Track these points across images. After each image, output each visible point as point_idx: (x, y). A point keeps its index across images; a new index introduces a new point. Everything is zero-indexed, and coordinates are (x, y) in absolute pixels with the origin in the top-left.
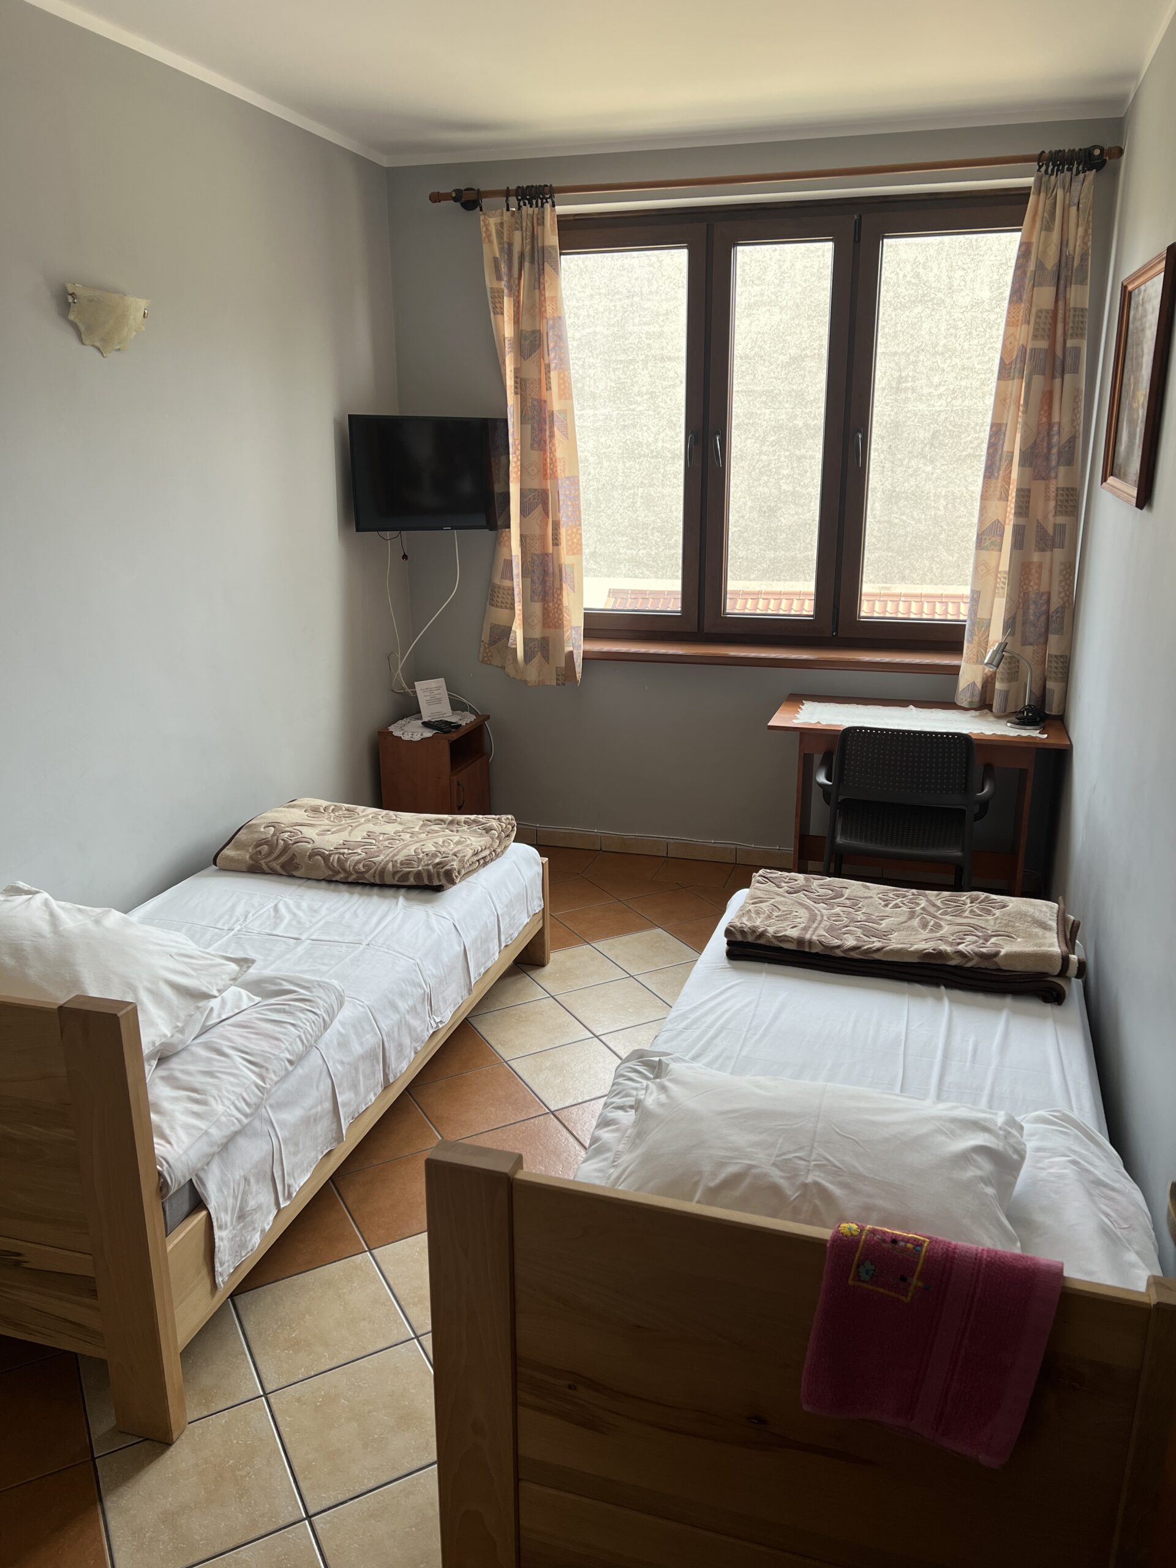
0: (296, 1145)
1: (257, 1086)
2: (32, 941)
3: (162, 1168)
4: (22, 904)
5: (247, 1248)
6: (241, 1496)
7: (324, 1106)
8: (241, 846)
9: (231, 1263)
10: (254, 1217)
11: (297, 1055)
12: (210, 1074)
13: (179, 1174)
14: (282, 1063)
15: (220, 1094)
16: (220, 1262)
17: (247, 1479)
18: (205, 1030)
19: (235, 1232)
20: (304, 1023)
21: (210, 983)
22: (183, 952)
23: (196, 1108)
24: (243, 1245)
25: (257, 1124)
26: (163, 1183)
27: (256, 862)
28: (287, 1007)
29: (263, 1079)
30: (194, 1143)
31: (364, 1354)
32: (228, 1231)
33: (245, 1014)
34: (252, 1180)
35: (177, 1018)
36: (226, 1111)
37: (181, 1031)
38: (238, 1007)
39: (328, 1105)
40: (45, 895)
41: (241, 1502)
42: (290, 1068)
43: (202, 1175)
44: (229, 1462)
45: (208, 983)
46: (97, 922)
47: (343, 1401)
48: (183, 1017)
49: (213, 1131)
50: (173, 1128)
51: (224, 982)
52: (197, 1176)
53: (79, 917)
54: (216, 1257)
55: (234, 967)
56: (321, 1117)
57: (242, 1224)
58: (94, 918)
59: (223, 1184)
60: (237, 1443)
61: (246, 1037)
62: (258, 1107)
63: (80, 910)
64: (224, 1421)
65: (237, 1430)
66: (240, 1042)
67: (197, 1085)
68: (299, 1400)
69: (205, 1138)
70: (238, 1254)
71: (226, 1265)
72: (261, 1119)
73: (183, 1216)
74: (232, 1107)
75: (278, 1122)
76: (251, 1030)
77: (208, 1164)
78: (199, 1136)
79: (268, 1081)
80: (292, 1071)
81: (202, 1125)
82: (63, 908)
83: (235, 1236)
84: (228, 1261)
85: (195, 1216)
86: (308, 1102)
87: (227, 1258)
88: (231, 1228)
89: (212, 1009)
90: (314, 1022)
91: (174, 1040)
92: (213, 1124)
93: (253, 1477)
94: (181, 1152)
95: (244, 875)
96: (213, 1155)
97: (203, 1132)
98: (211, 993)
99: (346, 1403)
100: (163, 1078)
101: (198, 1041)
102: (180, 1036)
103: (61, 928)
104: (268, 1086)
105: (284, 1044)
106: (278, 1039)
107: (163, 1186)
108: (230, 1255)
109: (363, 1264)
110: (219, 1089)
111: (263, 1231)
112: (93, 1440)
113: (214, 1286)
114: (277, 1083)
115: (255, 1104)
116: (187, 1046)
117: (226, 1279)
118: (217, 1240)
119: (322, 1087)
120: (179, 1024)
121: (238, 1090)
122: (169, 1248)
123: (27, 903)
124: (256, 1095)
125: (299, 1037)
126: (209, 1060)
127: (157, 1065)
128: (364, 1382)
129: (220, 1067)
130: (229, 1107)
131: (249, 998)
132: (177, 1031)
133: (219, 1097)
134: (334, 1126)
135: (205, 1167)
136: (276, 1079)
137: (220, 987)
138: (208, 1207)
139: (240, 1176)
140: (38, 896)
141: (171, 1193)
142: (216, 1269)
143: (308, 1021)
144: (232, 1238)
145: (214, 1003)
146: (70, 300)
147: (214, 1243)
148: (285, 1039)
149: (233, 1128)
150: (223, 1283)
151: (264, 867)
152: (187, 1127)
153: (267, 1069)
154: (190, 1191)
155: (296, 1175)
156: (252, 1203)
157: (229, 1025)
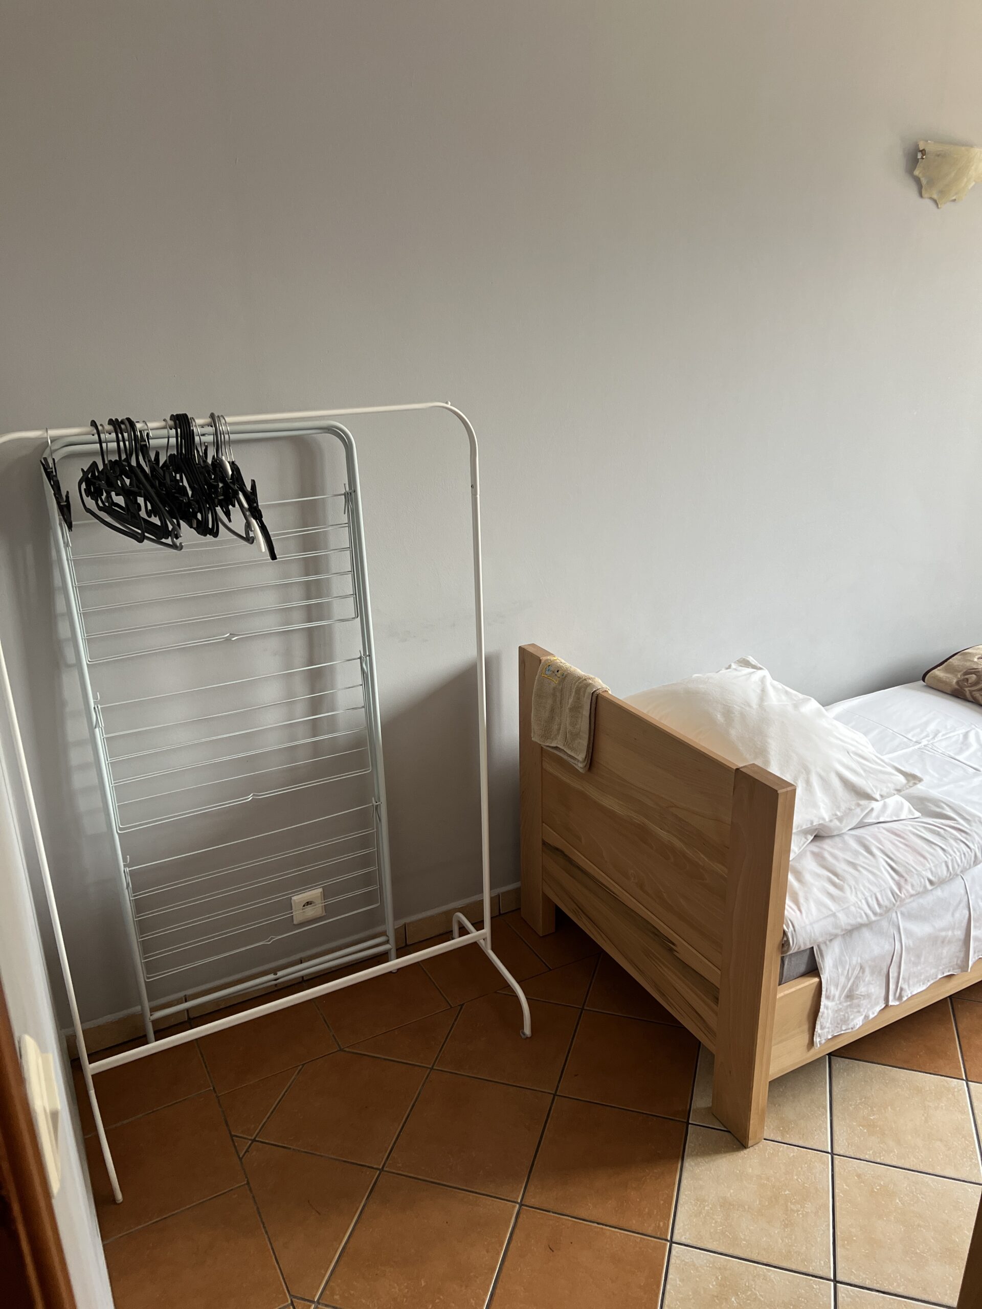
0: (918, 957)
1: (893, 893)
2: (741, 707)
3: (788, 929)
4: (745, 675)
5: (848, 1024)
6: (786, 1226)
7: (956, 933)
8: (952, 670)
9: (830, 1030)
10: (862, 1002)
11: (939, 878)
12: (854, 865)
13: (801, 941)
14: (922, 880)
15: (857, 886)
16: (821, 1026)
17: (796, 1215)
18: (861, 825)
19: (840, 1007)
20: (954, 852)
21: (876, 787)
22: (860, 752)
23: (832, 889)
24: (845, 1021)
25: (885, 924)
26: (785, 941)
27: (961, 688)
28: (942, 831)
29: (900, 888)
30: (821, 919)
31: (930, 1171)
32: (834, 1003)
33: (901, 824)
34: (867, 970)
35: (838, 808)
36: (857, 902)
37: (840, 819)
38: (897, 815)
39: (960, 934)
40: (765, 672)
41: (784, 1231)
42: (929, 887)
43: (823, 947)
44: (785, 1191)
45: (873, 785)
46: (796, 706)
47: (898, 1201)
48: (844, 808)
49: (841, 916)
50: (807, 899)
51: (888, 790)
52: (819, 946)
53: (784, 697)
54: (818, 1019)
55: (902, 779)
56: (950, 942)
57: (849, 1003)
58: (795, 702)
59: (839, 962)
60: (797, 1180)
61: (894, 844)
62: (888, 910)
63: (787, 693)
64: (792, 1154)
65: (800, 1169)
66: (889, 847)
67: (839, 871)
68: (859, 1176)
69: (831, 919)
70: (839, 1026)
71: (826, 1030)
72: (890, 921)
73: (798, 975)
74: (863, 901)
75: (905, 929)
76: (902, 840)
77: (831, 940)
78: (827, 915)
79: (904, 891)
80: (931, 890)
81: (833, 906)
82: (774, 687)
83: (840, 1010)
84: (828, 1028)
85: (809, 978)
86: (939, 924)
87: (828, 1025)
88: (838, 1002)
89: (872, 809)
90: (964, 854)
91: (832, 825)
92: (843, 910)
93: (801, 1216)
94: (807, 922)
95: (946, 696)
96: (836, 936)
97: (831, 913)
98: (874, 796)
99: (900, 1205)
100: (813, 853)
101: (853, 832)
102: (838, 823)
103: (766, 704)
104: (903, 896)
105: (929, 863)
106: (925, 858)
107: (784, 945)
108: (831, 1023)
109: (956, 1090)
110: (857, 882)
111: (866, 1017)
112: (692, 1108)
113: (811, 1043)
114: (912, 896)
115: (886, 907)
116: (843, 834)
117: (823, 1041)
118: (822, 1007)
119: (957, 915)
120: (839, 813)
121: (875, 890)
122: (779, 995)
123: (748, 676)
124: (888, 899)
125: (946, 863)
126: (856, 853)
127: (812, 841)
128: (922, 1196)
129: (864, 862)
130: (861, 901)
131: (910, 811)
132: (836, 818)
133: (855, 888)
134: (962, 955)
135: (828, 943)
136: (912, 892)
137: (884, 793)
138: (821, 976)
139: (857, 963)
140: (760, 672)
141: (791, 952)
142: (816, 1030)
143: (959, 851)
144: (836, 1011)
145: (874, 804)
146: (919, 156)
147: (820, 1008)
148: (931, 859)
149: (859, 920)
150: (820, 1044)
151: (968, 694)
152: (820, 904)
153: (906, 880)
154: (809, 958)
155: (911, 982)
156: (862, 989)
157: (884, 829)
